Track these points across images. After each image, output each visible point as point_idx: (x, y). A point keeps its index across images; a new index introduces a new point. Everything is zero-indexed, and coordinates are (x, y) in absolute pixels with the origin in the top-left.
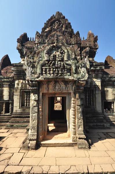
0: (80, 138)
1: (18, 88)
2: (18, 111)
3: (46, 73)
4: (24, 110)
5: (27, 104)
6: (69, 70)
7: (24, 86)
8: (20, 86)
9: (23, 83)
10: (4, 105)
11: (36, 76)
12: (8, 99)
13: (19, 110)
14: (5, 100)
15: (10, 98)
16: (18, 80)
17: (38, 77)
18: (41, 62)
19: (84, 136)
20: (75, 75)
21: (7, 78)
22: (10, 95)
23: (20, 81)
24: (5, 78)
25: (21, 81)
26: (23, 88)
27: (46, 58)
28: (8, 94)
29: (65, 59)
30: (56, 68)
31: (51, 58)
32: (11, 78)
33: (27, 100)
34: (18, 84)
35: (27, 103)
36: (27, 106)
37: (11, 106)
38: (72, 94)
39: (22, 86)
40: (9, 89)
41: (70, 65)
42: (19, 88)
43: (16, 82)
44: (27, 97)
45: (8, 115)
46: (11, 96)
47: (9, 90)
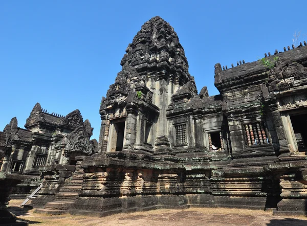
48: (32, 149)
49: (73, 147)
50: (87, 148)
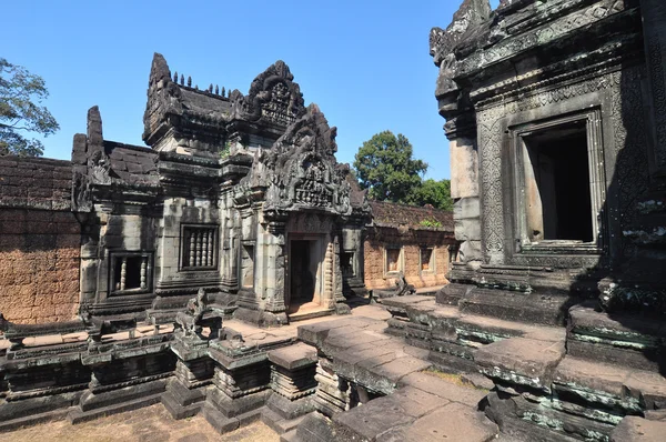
0: (338, 302)
1: (173, 218)
2: (174, 279)
3: (301, 199)
4: (190, 276)
5: (195, 261)
6: (330, 199)
7: (189, 213)
8: (179, 214)
9: (186, 205)
10: (124, 265)
11: (287, 203)
12: (139, 248)
13: (179, 274)
14: (128, 249)
15: (143, 245)
16: (174, 197)
17: (290, 206)
18: (295, 180)
19: (343, 298)
20: (338, 207)
21: (139, 189)
22: (143, 237)
23: (178, 201)
24: (134, 188)
25: (183, 200)
26: (188, 220)
27: (301, 175)
28: (139, 234)
29: (327, 180)
30: (315, 192)
31: (309, 176)
32: (153, 189)
33: (195, 250)
34: (174, 208)
35: (195, 257)
36: (195, 264)
37: (146, 268)
38: (328, 236)
39: (185, 213)
40: (143, 221)
41: (332, 190)
42: (178, 220)
43: (168, 202)
44: (195, 243)
45: (139, 293)
46: (149, 239)
47: (140, 223)
48: (167, 212)
49: (291, 195)
50: (336, 194)
